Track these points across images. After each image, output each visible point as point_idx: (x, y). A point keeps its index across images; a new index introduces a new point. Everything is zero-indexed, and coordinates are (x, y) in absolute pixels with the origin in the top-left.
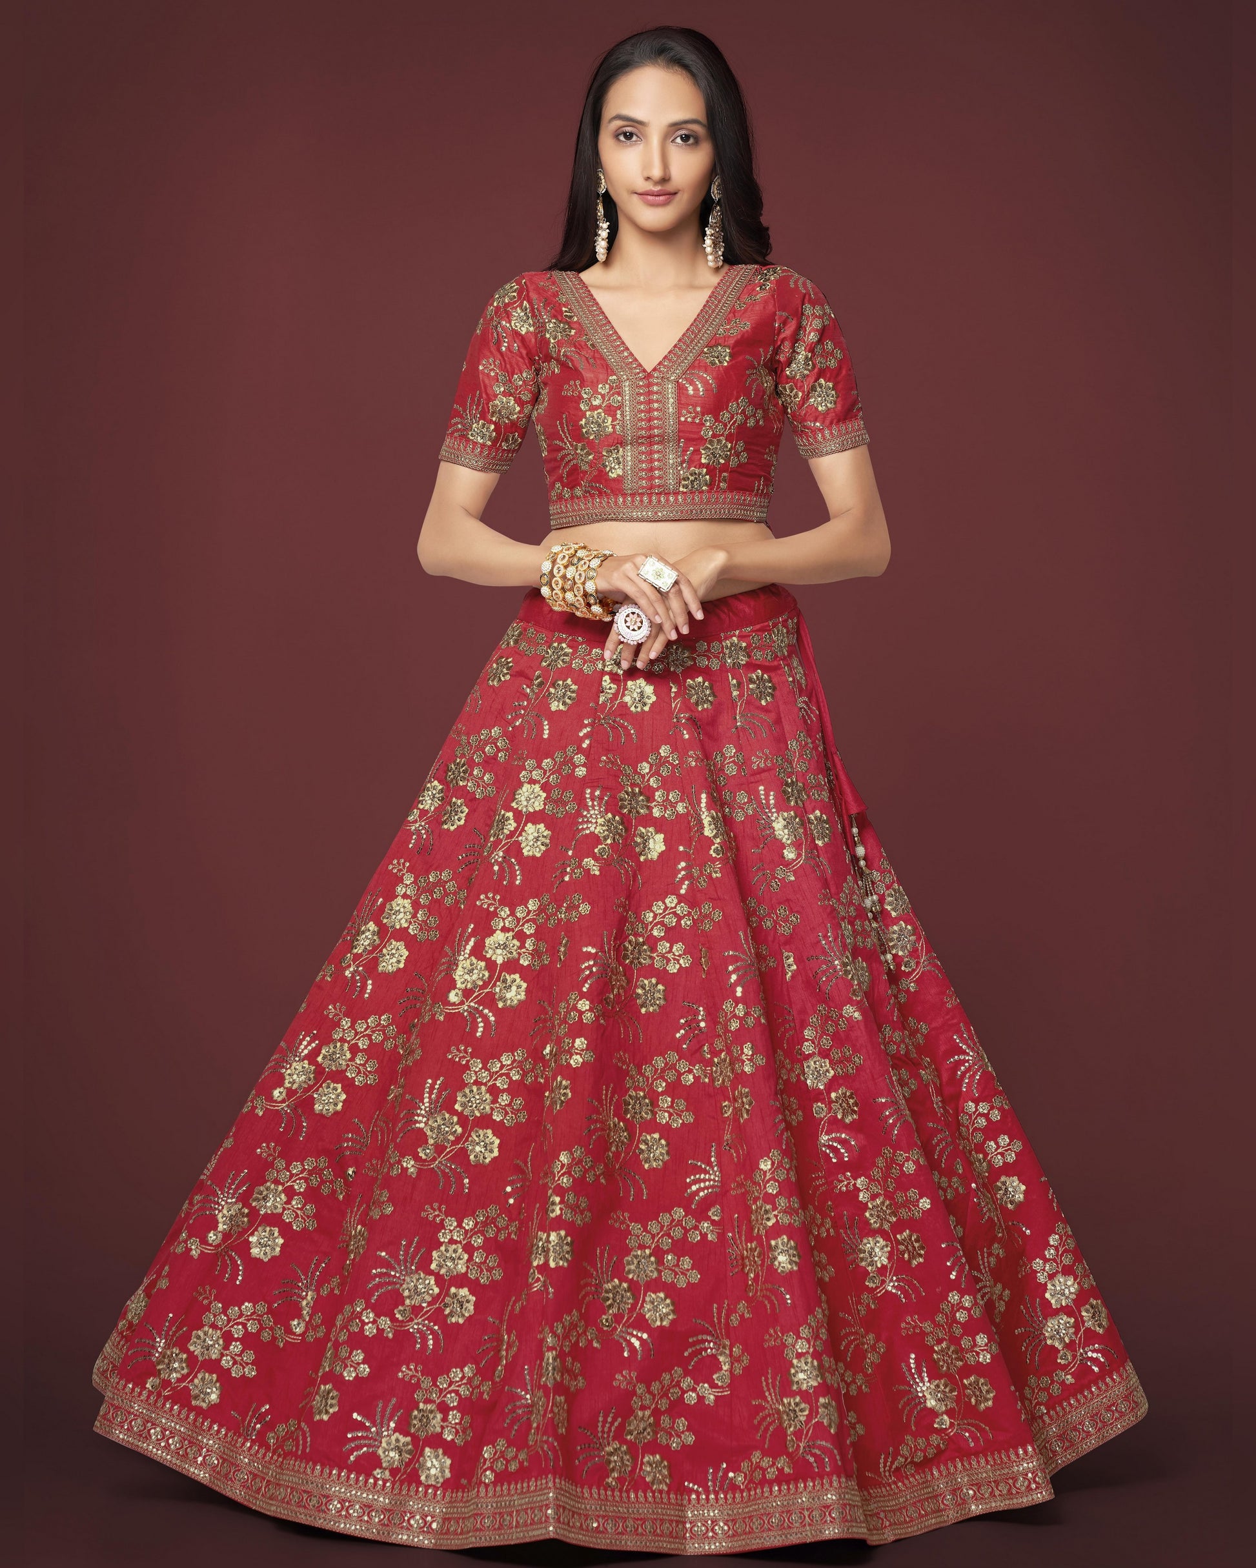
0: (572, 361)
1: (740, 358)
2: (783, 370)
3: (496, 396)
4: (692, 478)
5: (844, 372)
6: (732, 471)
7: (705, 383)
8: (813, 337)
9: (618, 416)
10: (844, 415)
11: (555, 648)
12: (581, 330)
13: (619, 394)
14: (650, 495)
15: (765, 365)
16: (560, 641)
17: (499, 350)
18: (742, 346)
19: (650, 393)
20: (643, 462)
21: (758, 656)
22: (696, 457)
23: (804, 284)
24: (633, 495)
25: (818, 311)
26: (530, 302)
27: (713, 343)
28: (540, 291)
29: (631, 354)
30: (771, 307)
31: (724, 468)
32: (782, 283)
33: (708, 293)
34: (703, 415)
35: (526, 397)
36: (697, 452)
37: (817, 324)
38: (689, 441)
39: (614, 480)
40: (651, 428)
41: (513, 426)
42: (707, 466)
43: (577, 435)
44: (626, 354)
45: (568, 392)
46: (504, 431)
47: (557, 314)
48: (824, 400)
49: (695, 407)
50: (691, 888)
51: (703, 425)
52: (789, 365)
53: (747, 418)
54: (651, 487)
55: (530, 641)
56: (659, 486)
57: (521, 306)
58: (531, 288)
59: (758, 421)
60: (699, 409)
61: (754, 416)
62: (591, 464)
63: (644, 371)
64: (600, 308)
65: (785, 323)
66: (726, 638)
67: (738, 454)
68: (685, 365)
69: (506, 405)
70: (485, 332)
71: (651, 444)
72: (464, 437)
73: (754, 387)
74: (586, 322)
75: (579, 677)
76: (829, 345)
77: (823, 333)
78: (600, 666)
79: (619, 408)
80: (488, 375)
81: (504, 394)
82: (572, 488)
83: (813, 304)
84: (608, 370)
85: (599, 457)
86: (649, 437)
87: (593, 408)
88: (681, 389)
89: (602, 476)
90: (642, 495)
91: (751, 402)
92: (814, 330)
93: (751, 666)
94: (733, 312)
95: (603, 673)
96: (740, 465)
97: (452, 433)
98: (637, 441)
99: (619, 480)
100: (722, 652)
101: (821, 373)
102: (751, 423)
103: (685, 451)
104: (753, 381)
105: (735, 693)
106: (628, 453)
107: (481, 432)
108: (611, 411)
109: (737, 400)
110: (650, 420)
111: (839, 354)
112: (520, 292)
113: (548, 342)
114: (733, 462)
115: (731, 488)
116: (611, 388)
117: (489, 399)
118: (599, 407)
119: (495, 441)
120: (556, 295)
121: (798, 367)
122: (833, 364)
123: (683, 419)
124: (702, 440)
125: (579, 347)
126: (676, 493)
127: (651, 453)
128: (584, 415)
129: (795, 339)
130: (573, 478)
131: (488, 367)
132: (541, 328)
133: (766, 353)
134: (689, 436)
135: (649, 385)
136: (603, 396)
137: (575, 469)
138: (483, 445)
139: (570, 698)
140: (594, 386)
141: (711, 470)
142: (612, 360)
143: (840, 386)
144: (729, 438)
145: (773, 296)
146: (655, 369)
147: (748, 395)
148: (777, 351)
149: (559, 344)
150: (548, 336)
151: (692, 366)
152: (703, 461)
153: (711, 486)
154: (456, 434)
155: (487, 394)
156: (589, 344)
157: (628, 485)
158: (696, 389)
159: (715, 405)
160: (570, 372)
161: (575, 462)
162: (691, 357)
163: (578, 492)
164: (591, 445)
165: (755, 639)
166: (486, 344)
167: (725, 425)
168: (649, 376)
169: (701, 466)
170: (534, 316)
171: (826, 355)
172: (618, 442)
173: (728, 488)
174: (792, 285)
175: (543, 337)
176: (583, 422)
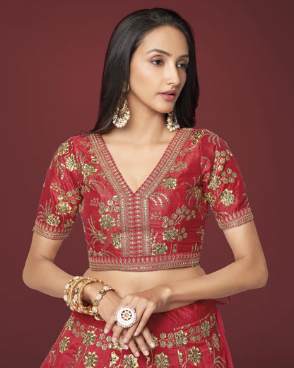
0: (94, 188)
1: (182, 184)
2: (206, 186)
3: (59, 202)
4: (158, 248)
5: (238, 184)
6: (180, 243)
7: (163, 199)
8: (220, 168)
9: (118, 218)
10: (239, 207)
11: (89, 334)
12: (100, 169)
13: (118, 206)
14: (136, 258)
15: (197, 185)
16: (91, 330)
17: (60, 178)
18: (183, 177)
19: (135, 205)
20: (132, 241)
21: (193, 339)
22: (160, 237)
23: (216, 139)
24: (127, 258)
25: (223, 153)
26: (74, 154)
27: (169, 176)
28: (80, 147)
29: (125, 183)
30: (197, 154)
31: (175, 242)
32: (204, 139)
33: (166, 146)
34: (163, 216)
35: (74, 202)
36: (160, 234)
37: (222, 161)
38: (155, 229)
39: (117, 250)
40: (135, 224)
41: (68, 216)
42: (166, 241)
43: (98, 227)
44: (122, 183)
45: (92, 204)
46: (64, 219)
47: (88, 161)
48: (228, 199)
49: (158, 212)
51: (163, 221)
52: (209, 184)
53: (186, 216)
54: (137, 254)
55: (78, 328)
56: (140, 254)
57: (70, 156)
58: (76, 146)
59: (192, 217)
60: (160, 213)
61: (190, 214)
62: (106, 241)
63: (132, 193)
64: (111, 157)
65: (205, 162)
66: (177, 331)
67: (182, 235)
68: (153, 189)
69: (64, 206)
70: (54, 167)
71: (136, 231)
72: (44, 222)
73: (190, 199)
74: (103, 165)
75: (99, 351)
76: (230, 171)
77: (225, 166)
78: (110, 346)
79: (119, 213)
80: (55, 191)
81: (63, 201)
82: (97, 252)
83: (220, 150)
84: (113, 192)
85: (109, 239)
86: (135, 228)
87: (105, 213)
88: (150, 202)
89: (111, 248)
90: (132, 258)
91: (188, 208)
92: (221, 164)
93: (189, 345)
94: (179, 157)
95: (112, 350)
96: (184, 239)
97: (39, 219)
98: (128, 230)
99: (120, 250)
100: (174, 338)
101: (226, 186)
102: (189, 218)
103: (154, 234)
104: (190, 196)
105: (181, 360)
106: (124, 236)
107: (52, 220)
108: (114, 215)
109: (180, 207)
110: (135, 219)
111: (235, 175)
112: (70, 148)
113: (83, 176)
114: (180, 239)
115: (179, 252)
116: (114, 202)
117: (56, 204)
118: (108, 213)
119: (59, 225)
120: (88, 149)
121: (214, 184)
122: (232, 181)
123: (152, 218)
124: (163, 229)
125: (99, 179)
126: (150, 257)
127: (136, 236)
128: (100, 217)
129: (211, 170)
130: (98, 247)
131: (55, 187)
132: (80, 169)
133: (197, 179)
134: (156, 228)
135: (134, 200)
136: (110, 207)
137: (98, 243)
138: (54, 227)
139: (94, 363)
140: (105, 201)
141: (168, 244)
142: (115, 186)
143: (236, 192)
144: (177, 227)
145: (199, 147)
146: (137, 192)
147: (186, 205)
148: (203, 177)
149: (88, 178)
150: (83, 173)
151: (156, 190)
152: (164, 239)
153: (168, 252)
154: (41, 220)
155: (55, 201)
156: (104, 177)
157: (125, 254)
158: (159, 203)
159: (169, 211)
160: (94, 193)
161: (98, 240)
162: (156, 185)
163: (100, 254)
164: (105, 232)
165: (192, 331)
166: (53, 175)
167: (175, 221)
168: (134, 195)
169: (163, 242)
170: (76, 162)
171: (228, 177)
172: (119, 231)
173: (177, 251)
174: (209, 141)
175: (81, 174)
176: (100, 220)
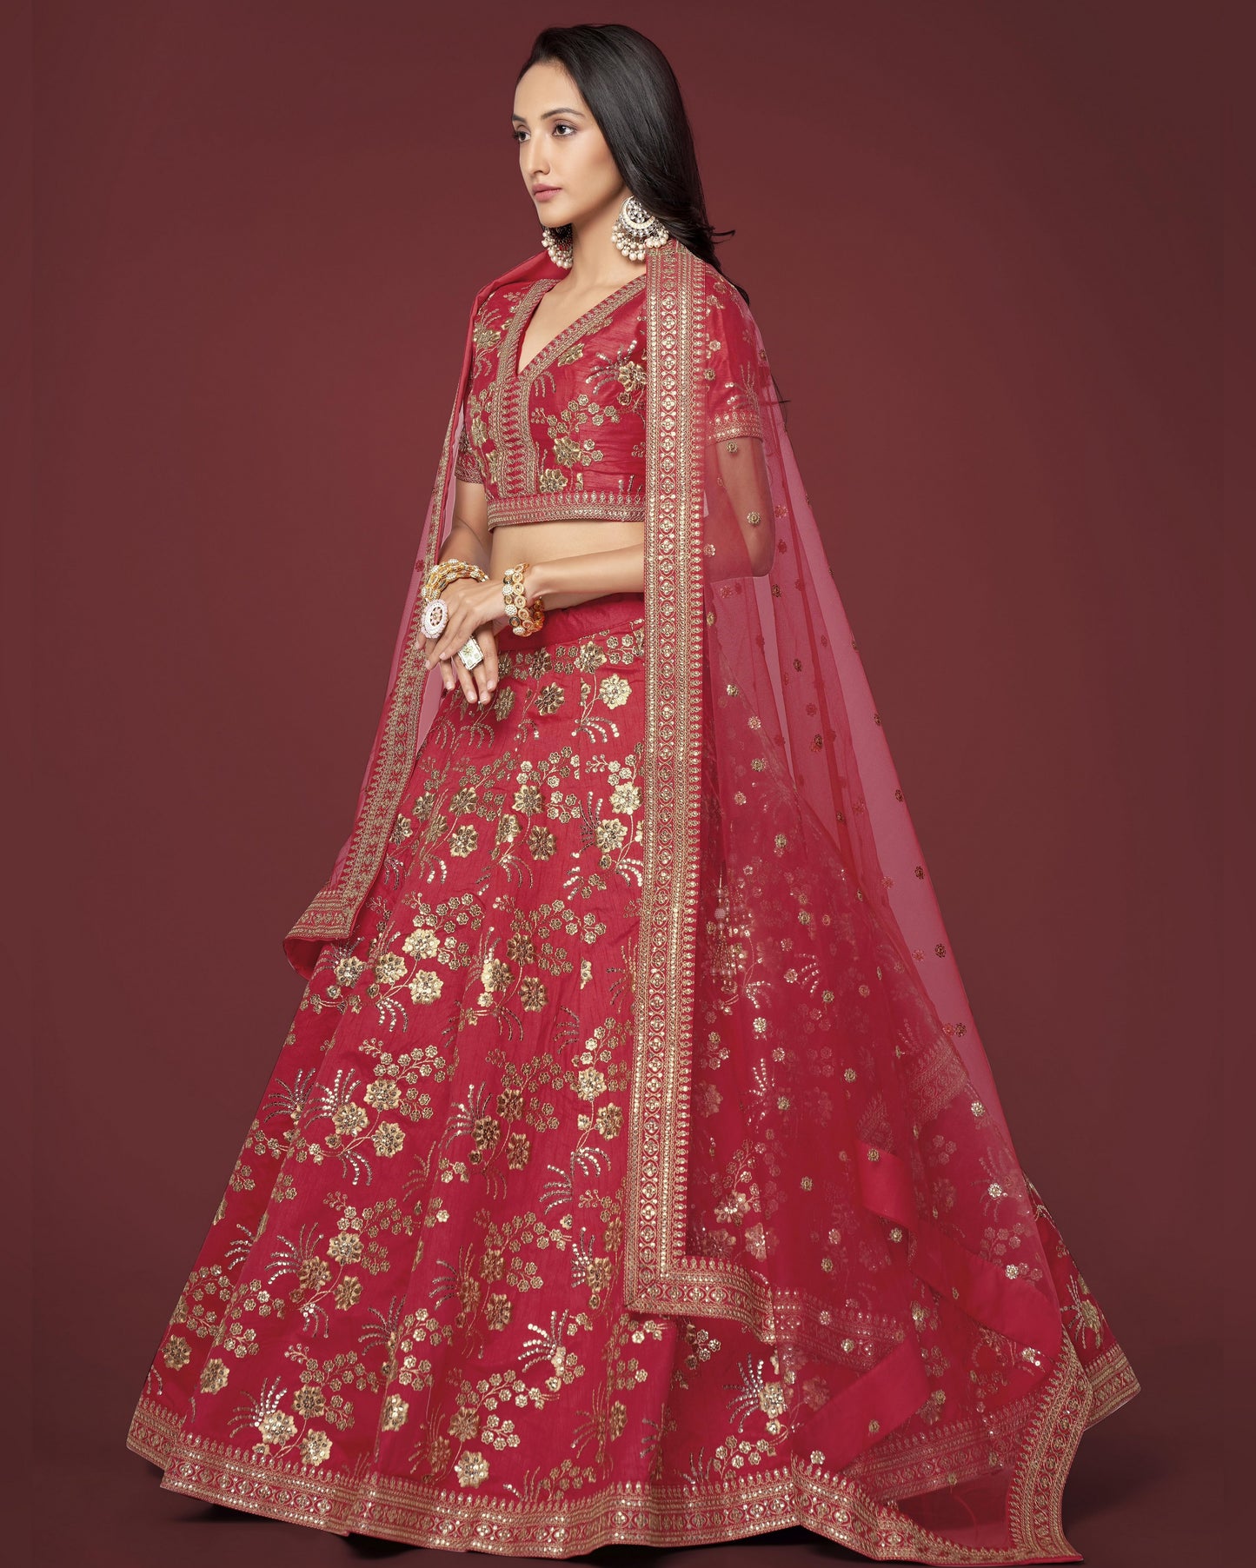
4: (547, 480)
6: (588, 471)
7: (548, 382)
13: (491, 399)
14: (515, 499)
19: (512, 396)
20: (509, 466)
24: (505, 500)
29: (516, 359)
31: (578, 467)
36: (550, 453)
39: (493, 485)
42: (561, 467)
44: (512, 358)
47: (500, 325)
50: (577, 896)
51: (548, 426)
53: (591, 415)
54: (515, 491)
56: (521, 490)
59: (607, 419)
60: (542, 410)
61: (600, 412)
63: (515, 375)
66: (584, 643)
67: (588, 454)
71: (516, 448)
73: (600, 384)
74: (511, 331)
88: (532, 390)
91: (592, 399)
93: (606, 670)
96: (594, 463)
99: (496, 485)
100: (579, 656)
102: (598, 421)
103: (541, 453)
105: (584, 698)
108: (484, 417)
114: (586, 462)
115: (589, 488)
116: (488, 394)
120: (513, 305)
124: (550, 440)
127: (516, 456)
128: (472, 422)
134: (540, 439)
135: (512, 389)
141: (565, 471)
144: (573, 437)
147: (589, 393)
152: (558, 461)
153: (567, 488)
157: (501, 490)
158: (540, 390)
168: (515, 380)
169: (557, 466)
176: (472, 429)
